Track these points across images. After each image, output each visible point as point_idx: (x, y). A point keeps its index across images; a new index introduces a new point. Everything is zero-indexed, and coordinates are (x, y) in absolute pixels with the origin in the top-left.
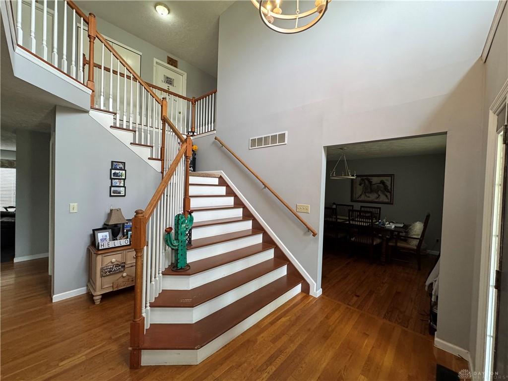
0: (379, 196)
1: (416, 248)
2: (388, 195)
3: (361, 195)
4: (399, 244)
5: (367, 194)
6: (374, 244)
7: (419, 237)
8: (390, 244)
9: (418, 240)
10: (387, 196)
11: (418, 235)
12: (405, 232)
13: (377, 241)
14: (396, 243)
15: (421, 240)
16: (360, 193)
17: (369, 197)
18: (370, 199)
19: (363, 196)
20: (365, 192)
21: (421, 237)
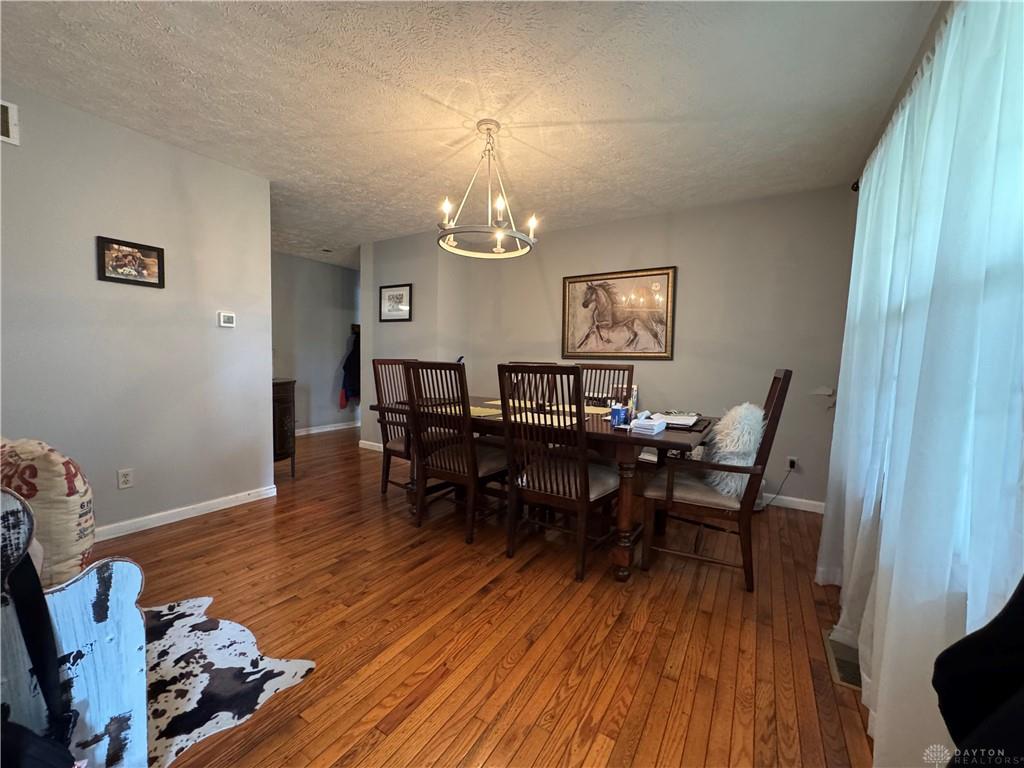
0: (636, 335)
1: (737, 506)
2: (659, 332)
3: (587, 337)
4: (679, 494)
5: (604, 333)
6: (593, 497)
7: (750, 462)
8: (651, 494)
9: (747, 477)
10: (655, 336)
11: (745, 455)
12: (703, 444)
13: (603, 485)
14: (670, 491)
15: (755, 477)
16: (585, 330)
17: (609, 341)
18: (610, 349)
19: (593, 338)
20: (598, 327)
21: (756, 464)
